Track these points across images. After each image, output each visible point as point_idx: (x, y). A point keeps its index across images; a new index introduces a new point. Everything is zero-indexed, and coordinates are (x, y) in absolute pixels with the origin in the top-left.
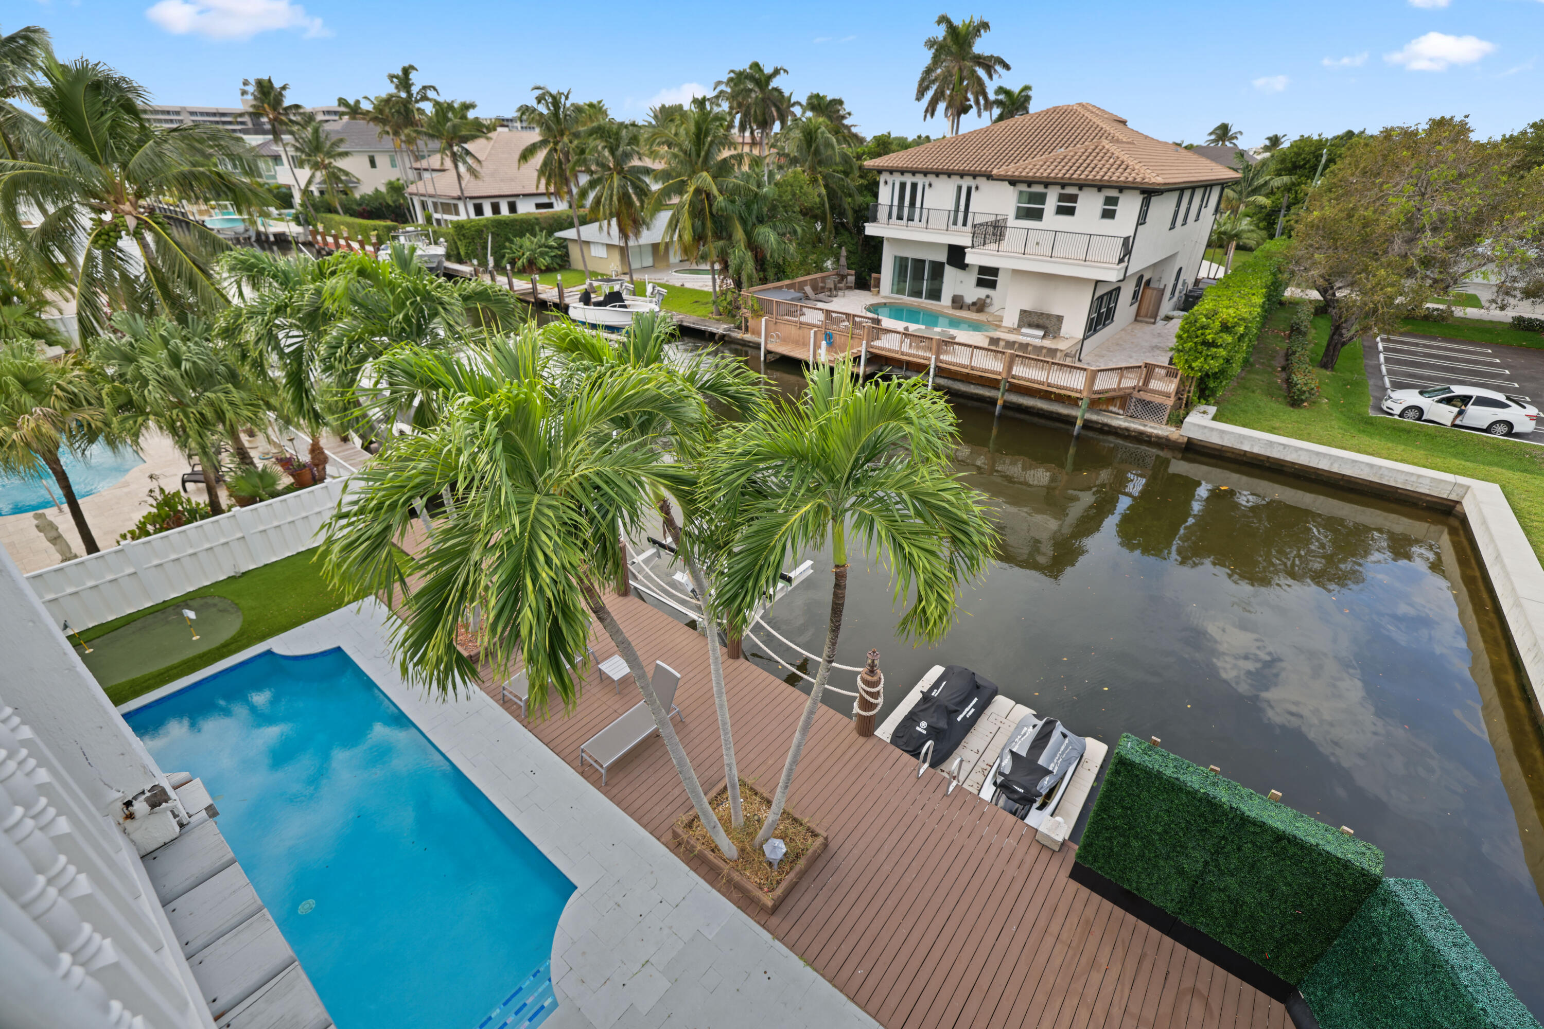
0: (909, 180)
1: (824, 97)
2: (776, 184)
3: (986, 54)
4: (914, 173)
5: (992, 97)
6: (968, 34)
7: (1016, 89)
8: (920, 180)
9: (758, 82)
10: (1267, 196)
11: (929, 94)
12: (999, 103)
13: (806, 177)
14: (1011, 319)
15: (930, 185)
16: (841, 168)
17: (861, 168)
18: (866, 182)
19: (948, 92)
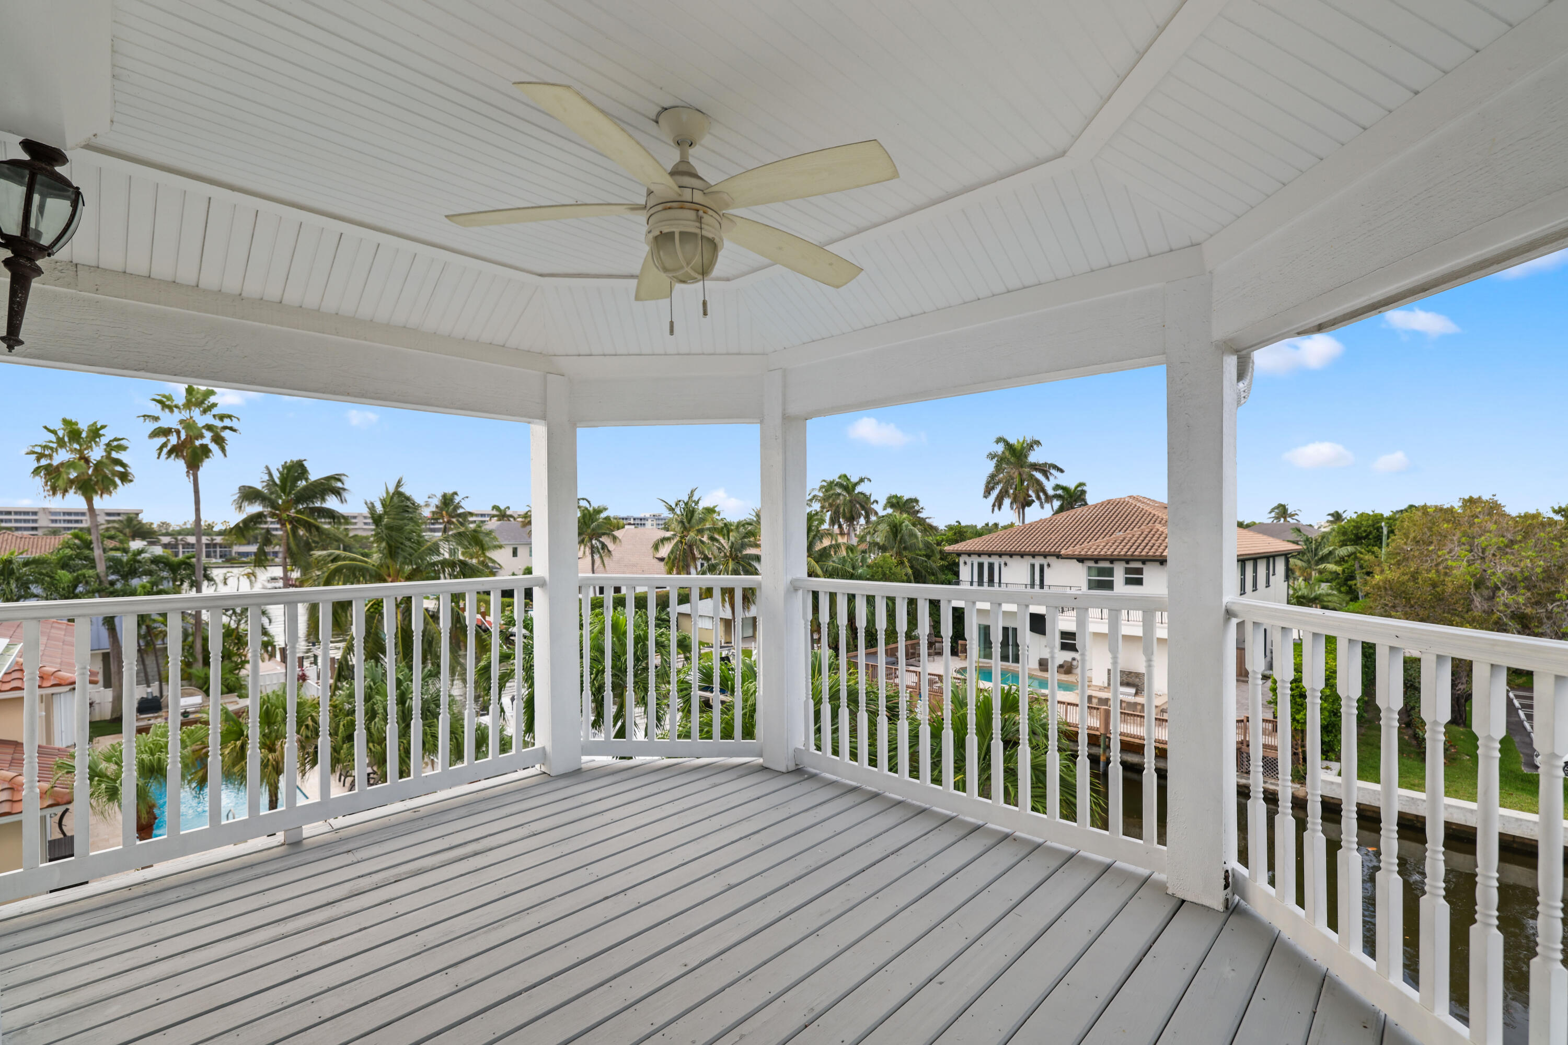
0: (986, 561)
1: (900, 498)
2: (868, 566)
3: (1041, 462)
4: (990, 555)
5: (1051, 492)
6: (1023, 448)
7: (1072, 485)
8: (996, 560)
9: (846, 488)
10: (1337, 563)
11: (995, 493)
12: (1058, 497)
13: (894, 561)
14: (1099, 678)
15: (1006, 564)
16: (924, 552)
17: (941, 552)
18: (946, 563)
19: (1011, 491)
